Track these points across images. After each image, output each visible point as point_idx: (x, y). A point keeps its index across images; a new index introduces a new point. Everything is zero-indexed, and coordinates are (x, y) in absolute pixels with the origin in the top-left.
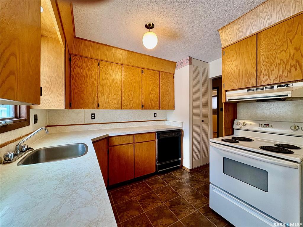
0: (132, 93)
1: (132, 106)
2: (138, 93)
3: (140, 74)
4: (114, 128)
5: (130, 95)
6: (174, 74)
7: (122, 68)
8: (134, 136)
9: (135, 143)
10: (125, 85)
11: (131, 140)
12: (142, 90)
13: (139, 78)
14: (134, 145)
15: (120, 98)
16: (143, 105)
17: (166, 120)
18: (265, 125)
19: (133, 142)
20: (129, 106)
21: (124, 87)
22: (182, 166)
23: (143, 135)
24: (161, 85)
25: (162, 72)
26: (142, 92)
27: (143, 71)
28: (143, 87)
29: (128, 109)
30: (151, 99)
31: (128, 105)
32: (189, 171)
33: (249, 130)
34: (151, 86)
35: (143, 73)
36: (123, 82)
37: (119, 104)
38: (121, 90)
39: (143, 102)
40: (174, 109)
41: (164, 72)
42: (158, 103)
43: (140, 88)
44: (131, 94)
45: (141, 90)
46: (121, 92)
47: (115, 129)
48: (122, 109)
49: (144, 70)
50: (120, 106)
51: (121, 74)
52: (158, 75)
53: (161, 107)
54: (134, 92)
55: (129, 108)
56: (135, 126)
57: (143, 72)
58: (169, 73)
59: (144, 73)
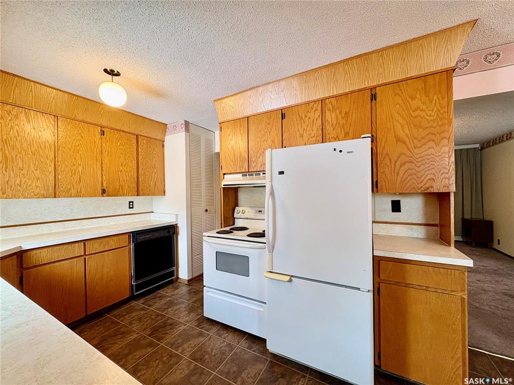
0: (80, 169)
1: (81, 192)
2: (94, 170)
3: (98, 136)
4: (35, 234)
5: (75, 172)
6: (163, 142)
7: (55, 121)
8: (85, 244)
9: (86, 255)
10: (62, 155)
11: (78, 250)
12: (102, 163)
13: (95, 142)
14: (85, 259)
15: (52, 177)
16: (104, 190)
17: (153, 212)
18: (259, 211)
19: (83, 254)
20: (73, 192)
21: (60, 156)
22: (178, 278)
23: (103, 240)
24: (140, 157)
25: (142, 136)
26: (102, 167)
27: (103, 131)
28: (103, 159)
29: (71, 197)
30: (121, 179)
31: (69, 189)
32: (186, 283)
33: (247, 219)
34: (120, 157)
35: (103, 135)
36: (56, 149)
37: (48, 189)
38: (53, 163)
39: (104, 185)
40: (165, 195)
41: (145, 137)
42: (135, 185)
43: (97, 159)
44: (77, 171)
45: (99, 164)
46: (53, 166)
47: (38, 235)
48: (55, 197)
49: (105, 130)
50: (50, 191)
51: (54, 133)
52: (134, 141)
53: (141, 192)
54: (84, 166)
55: (73, 195)
56: (88, 227)
57: (103, 133)
58: (155, 139)
59: (105, 136)
